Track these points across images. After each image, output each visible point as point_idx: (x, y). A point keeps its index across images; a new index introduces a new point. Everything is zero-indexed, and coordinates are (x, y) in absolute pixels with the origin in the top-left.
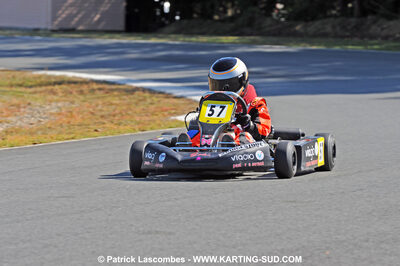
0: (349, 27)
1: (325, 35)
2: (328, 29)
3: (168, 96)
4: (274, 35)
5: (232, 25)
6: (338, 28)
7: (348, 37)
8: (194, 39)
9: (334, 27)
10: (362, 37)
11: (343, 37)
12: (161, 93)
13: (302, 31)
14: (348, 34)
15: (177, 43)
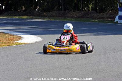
0: (61, 14)
1: (54, 16)
2: (55, 14)
3: (10, 35)
4: (37, 16)
5: (25, 13)
6: (57, 14)
7: (61, 17)
8: (14, 17)
9: (56, 14)
10: (65, 17)
11: (59, 17)
12: (8, 34)
13: (46, 15)
14: (60, 16)
15: (9, 18)
